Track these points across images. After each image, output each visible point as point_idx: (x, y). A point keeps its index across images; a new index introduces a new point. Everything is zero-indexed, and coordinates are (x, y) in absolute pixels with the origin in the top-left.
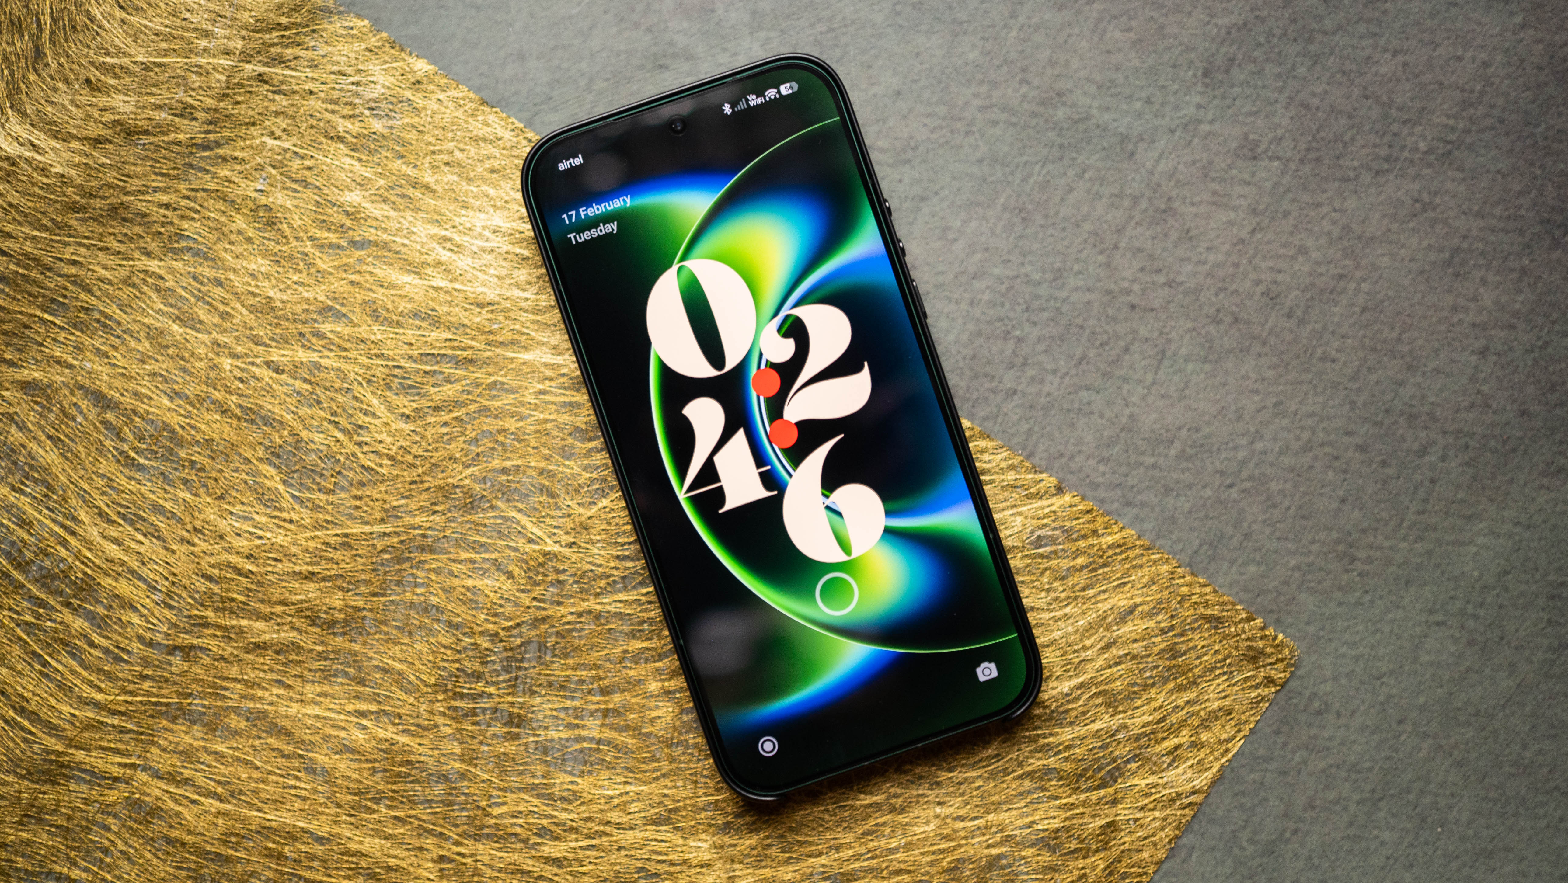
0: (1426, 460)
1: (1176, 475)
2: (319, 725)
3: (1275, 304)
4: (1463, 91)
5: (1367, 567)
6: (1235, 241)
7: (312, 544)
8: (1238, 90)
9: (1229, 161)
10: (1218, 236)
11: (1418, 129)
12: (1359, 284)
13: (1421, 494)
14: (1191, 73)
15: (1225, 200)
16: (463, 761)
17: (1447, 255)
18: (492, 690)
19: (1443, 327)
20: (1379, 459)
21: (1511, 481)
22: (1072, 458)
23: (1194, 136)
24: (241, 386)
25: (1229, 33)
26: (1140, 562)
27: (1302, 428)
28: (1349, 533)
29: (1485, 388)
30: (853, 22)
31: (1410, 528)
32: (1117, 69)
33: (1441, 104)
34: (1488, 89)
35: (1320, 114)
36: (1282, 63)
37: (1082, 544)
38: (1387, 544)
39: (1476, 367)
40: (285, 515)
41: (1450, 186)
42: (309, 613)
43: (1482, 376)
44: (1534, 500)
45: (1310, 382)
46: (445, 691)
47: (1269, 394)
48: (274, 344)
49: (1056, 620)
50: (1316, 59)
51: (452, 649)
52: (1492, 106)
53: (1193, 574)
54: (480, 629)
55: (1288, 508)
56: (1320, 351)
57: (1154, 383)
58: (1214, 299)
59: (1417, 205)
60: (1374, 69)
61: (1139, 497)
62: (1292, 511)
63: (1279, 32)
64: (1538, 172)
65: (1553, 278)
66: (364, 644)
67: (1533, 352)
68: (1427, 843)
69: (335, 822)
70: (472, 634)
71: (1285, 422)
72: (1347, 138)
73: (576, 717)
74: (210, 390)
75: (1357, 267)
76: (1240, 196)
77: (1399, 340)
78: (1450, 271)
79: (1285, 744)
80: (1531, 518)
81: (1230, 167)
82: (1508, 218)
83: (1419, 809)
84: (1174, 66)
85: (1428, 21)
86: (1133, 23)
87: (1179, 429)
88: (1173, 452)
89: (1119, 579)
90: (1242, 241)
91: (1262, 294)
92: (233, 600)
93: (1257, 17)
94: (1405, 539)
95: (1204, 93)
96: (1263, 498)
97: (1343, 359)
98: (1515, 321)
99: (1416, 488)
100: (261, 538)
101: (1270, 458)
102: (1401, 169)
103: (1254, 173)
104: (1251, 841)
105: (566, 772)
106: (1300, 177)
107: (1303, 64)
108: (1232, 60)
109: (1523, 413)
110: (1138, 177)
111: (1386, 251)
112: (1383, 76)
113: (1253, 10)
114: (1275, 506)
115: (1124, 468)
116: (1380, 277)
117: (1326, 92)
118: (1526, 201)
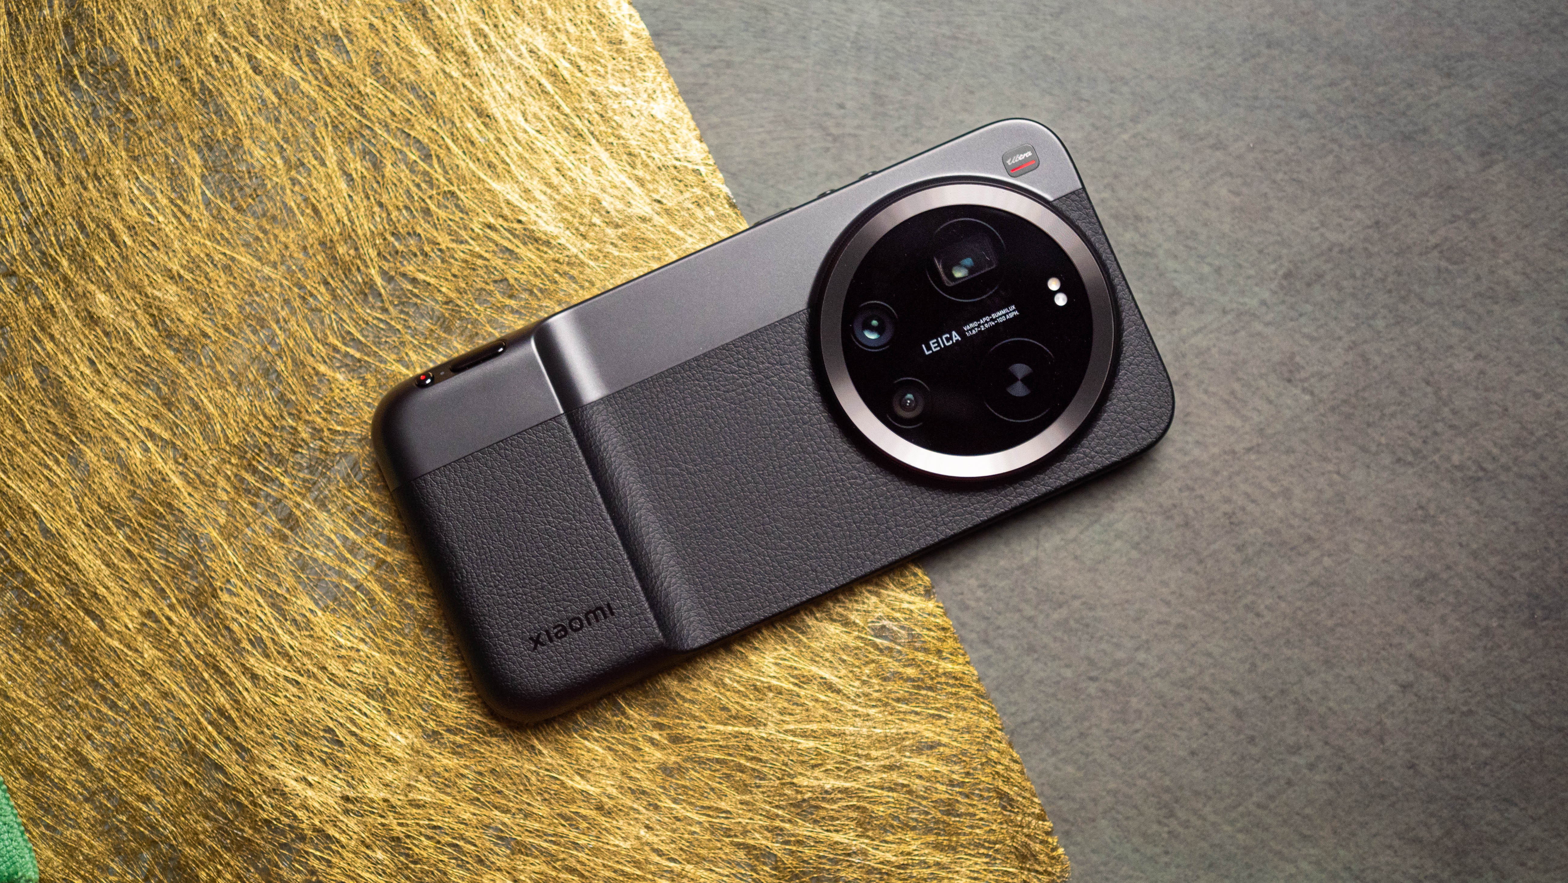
0: (1294, 759)
1: (1046, 639)
2: (106, 423)
3: (1232, 530)
4: (1523, 428)
5: (1180, 830)
6: (1227, 448)
7: (196, 250)
8: (1309, 308)
9: (1264, 371)
10: (1213, 436)
11: (1461, 441)
12: (1322, 555)
13: (1271, 789)
14: (1273, 267)
15: (1238, 406)
16: (221, 533)
17: (1422, 575)
18: (286, 481)
19: (1380, 642)
20: (1250, 733)
21: (1363, 825)
23: (1243, 328)
24: (213, 64)
25: (1330, 250)
26: (966, 705)
27: (1192, 662)
28: (1181, 788)
29: (1389, 722)
30: (979, 42)
31: (1242, 815)
32: (1206, 225)
33: (1495, 429)
34: (1548, 440)
35: (1375, 374)
36: (1364, 306)
37: (921, 656)
38: (1212, 818)
39: (1391, 697)
40: (186, 208)
41: (1461, 511)
42: (156, 313)
43: (1391, 709)
44: (1376, 854)
45: (1225, 622)
46: (241, 458)
47: (1180, 612)
48: (266, 42)
49: (856, 715)
50: (1400, 320)
51: (270, 421)
52: (1543, 458)
53: (1010, 744)
54: (307, 417)
55: (1137, 731)
56: (1250, 598)
57: (1074, 540)
58: (1176, 492)
59: (1420, 512)
60: (1450, 360)
61: (1000, 641)
62: (1138, 735)
63: (1379, 275)
64: (1552, 544)
65: (1511, 653)
66: (191, 370)
67: (1453, 713)
69: (70, 523)
70: (297, 417)
71: (1179, 648)
72: (1388, 411)
73: (351, 552)
74: (183, 52)
75: (1330, 538)
76: (1254, 409)
77: (1332, 630)
78: (1417, 592)
80: (1363, 871)
81: (1261, 376)
82: (1500, 573)
84: (1260, 252)
85: (1527, 344)
86: (1245, 190)
87: (1075, 597)
88: (1056, 616)
89: (937, 709)
90: (1234, 452)
91: (1225, 514)
92: (93, 260)
93: (1366, 249)
94: (1232, 823)
95: (1276, 293)
96: (1118, 708)
97: (1267, 619)
98: (1452, 674)
99: (1270, 780)
100: (151, 216)
101: (1146, 674)
102: (1423, 469)
103: (1280, 395)
105: (312, 598)
106: (1323, 423)
107: (1385, 317)
108: (1320, 276)
109: (1412, 766)
110: (1168, 337)
111: (1366, 538)
112: (1455, 371)
113: (1365, 240)
114: (1125, 722)
115: (1002, 606)
116: (1347, 560)
117: (1392, 357)
118: (1526, 566)
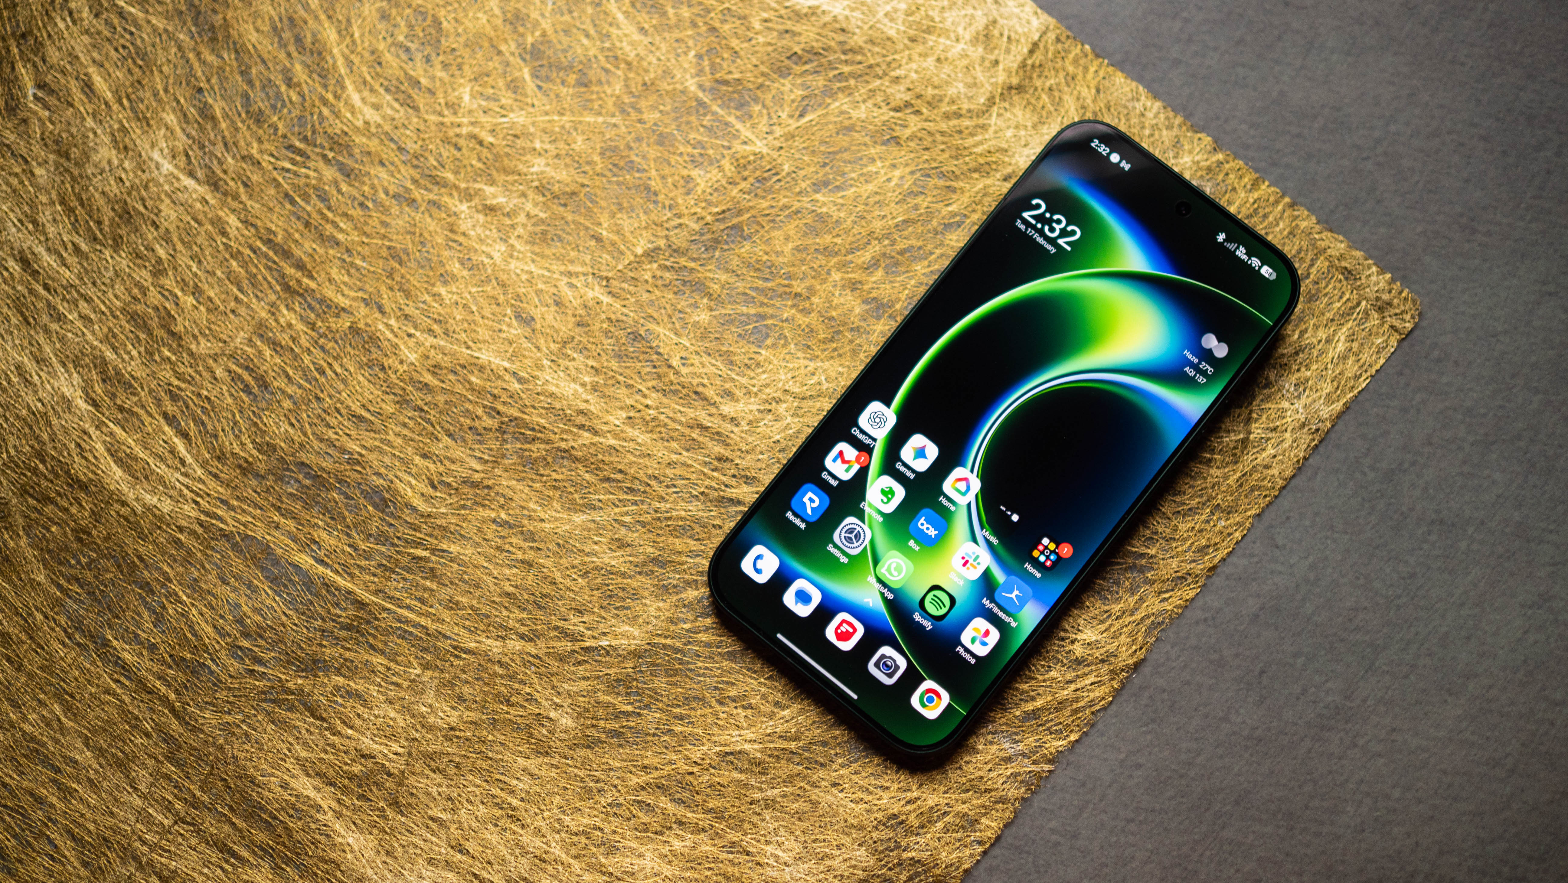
22: (1226, 121)
68: (1535, 486)
79: (1407, 385)
83: (1529, 456)
104: (1372, 468)
